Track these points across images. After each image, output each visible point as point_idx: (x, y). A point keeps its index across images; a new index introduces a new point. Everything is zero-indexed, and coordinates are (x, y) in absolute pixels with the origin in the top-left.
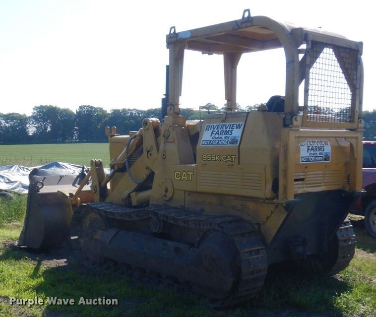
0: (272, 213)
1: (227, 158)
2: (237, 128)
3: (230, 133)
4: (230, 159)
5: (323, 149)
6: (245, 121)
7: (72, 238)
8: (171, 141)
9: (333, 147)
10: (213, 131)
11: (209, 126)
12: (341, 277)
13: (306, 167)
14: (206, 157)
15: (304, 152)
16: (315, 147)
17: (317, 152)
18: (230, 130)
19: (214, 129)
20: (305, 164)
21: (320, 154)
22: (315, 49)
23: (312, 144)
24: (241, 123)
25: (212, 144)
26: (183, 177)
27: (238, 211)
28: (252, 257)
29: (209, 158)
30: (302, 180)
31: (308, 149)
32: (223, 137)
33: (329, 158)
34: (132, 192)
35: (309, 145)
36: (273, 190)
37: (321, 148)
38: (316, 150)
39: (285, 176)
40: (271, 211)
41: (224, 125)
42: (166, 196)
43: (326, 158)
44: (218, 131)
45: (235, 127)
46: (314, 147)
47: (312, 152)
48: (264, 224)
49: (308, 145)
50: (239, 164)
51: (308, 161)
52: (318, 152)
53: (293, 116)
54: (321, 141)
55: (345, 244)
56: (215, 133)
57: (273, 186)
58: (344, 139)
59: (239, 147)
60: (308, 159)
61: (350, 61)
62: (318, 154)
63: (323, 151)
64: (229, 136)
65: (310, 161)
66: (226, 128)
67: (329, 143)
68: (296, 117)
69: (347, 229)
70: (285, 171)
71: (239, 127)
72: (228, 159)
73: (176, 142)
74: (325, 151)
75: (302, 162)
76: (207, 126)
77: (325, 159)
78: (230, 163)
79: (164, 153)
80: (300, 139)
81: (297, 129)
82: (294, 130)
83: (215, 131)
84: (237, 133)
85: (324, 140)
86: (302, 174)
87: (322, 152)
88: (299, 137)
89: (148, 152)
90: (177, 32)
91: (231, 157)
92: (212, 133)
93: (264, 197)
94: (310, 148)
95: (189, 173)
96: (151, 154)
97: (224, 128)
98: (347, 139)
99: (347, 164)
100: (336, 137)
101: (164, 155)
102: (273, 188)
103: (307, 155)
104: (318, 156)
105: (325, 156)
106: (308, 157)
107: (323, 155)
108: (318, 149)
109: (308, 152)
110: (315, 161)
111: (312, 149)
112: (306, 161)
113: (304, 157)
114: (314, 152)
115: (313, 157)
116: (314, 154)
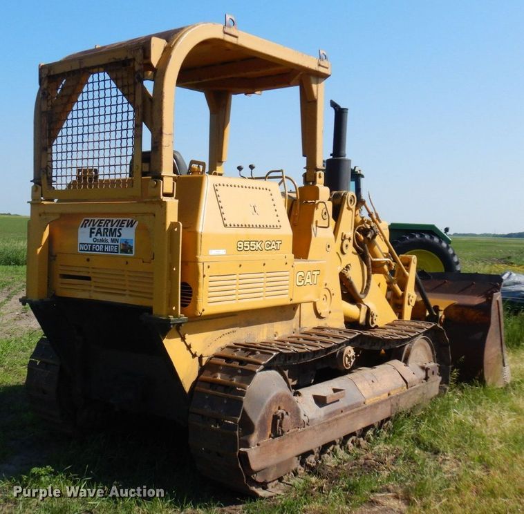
5: (118, 234)
15: (84, 237)
16: (104, 229)
17: (107, 238)
20: (86, 255)
21: (112, 241)
31: (91, 233)
33: (131, 249)
35: (93, 226)
37: (115, 232)
38: (105, 233)
43: (126, 248)
46: (102, 230)
47: (99, 237)
51: (91, 250)
52: (109, 239)
60: (91, 247)
62: (109, 241)
63: (119, 236)
65: (95, 251)
74: (121, 238)
75: (81, 250)
77: (123, 251)
87: (117, 238)
94: (95, 231)
103: (90, 241)
104: (110, 243)
105: (123, 245)
106: (92, 244)
107: (119, 244)
108: (108, 233)
109: (91, 236)
110: (104, 251)
111: (97, 233)
112: (88, 250)
113: (84, 244)
114: (101, 238)
115: (99, 245)
116: (101, 240)
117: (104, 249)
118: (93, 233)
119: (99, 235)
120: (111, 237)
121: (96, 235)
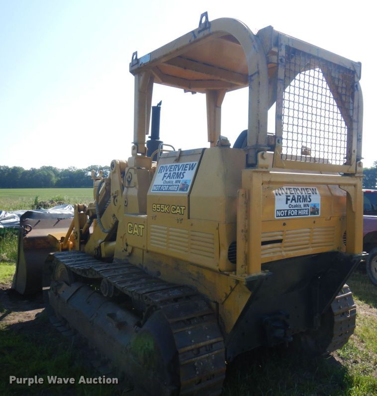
0: (232, 290)
1: (176, 209)
2: (189, 170)
3: (182, 176)
4: (179, 211)
5: (308, 200)
6: (199, 161)
7: (44, 288)
8: (133, 186)
9: (324, 198)
10: (165, 174)
11: (163, 167)
12: (339, 355)
13: (284, 224)
14: (155, 207)
15: (281, 204)
16: (298, 196)
17: (300, 204)
18: (183, 171)
19: (166, 171)
20: (283, 220)
21: (305, 206)
22: (293, 60)
23: (293, 192)
24: (194, 163)
25: (162, 190)
26: (135, 231)
27: (194, 280)
28: (198, 358)
29: (158, 209)
30: (280, 241)
31: (287, 200)
32: (174, 180)
33: (318, 211)
34: (103, 242)
35: (289, 194)
36: (230, 259)
37: (306, 198)
38: (299, 200)
39: (247, 239)
40: (231, 288)
41: (177, 166)
42: (126, 250)
43: (315, 211)
44: (170, 174)
45: (188, 169)
46: (296, 197)
47: (294, 203)
48: (223, 303)
49: (287, 193)
50: (189, 218)
51: (287, 215)
52: (302, 204)
53: (258, 152)
54: (306, 189)
55: (342, 319)
56: (167, 175)
57: (229, 254)
58: (338, 186)
59: (189, 196)
60: (287, 213)
61: (344, 85)
62: (302, 206)
64: (180, 179)
65: (290, 215)
66: (179, 170)
67: (317, 192)
68: (263, 154)
69: (345, 297)
70: (247, 232)
71: (192, 168)
72: (177, 211)
73: (137, 186)
74: (311, 203)
75: (278, 216)
76: (161, 167)
77: (313, 213)
78: (179, 217)
79: (126, 200)
80: (271, 186)
81: (264, 170)
82: (261, 172)
83: (167, 173)
84: (189, 176)
85: (311, 188)
86: (278, 233)
87: (308, 203)
88: (269, 182)
89: (115, 197)
90: (138, 57)
91: (180, 208)
92: (164, 176)
93: (217, 268)
94: (291, 198)
95: (140, 226)
96: (117, 201)
97: (177, 169)
98: (342, 187)
99: (343, 219)
100: (327, 184)
101: (126, 202)
102: (229, 257)
103: (287, 207)
104: (303, 208)
105: (313, 208)
106: (288, 210)
107: (309, 208)
108: (301, 200)
109: (287, 203)
110: (298, 215)
111: (292, 200)
112: (284, 216)
113: (281, 210)
114: (295, 204)
115: (294, 210)
116: (296, 206)
117: (298, 213)
118: (289, 200)
119: (293, 201)
120: (304, 203)
121: (291, 202)
